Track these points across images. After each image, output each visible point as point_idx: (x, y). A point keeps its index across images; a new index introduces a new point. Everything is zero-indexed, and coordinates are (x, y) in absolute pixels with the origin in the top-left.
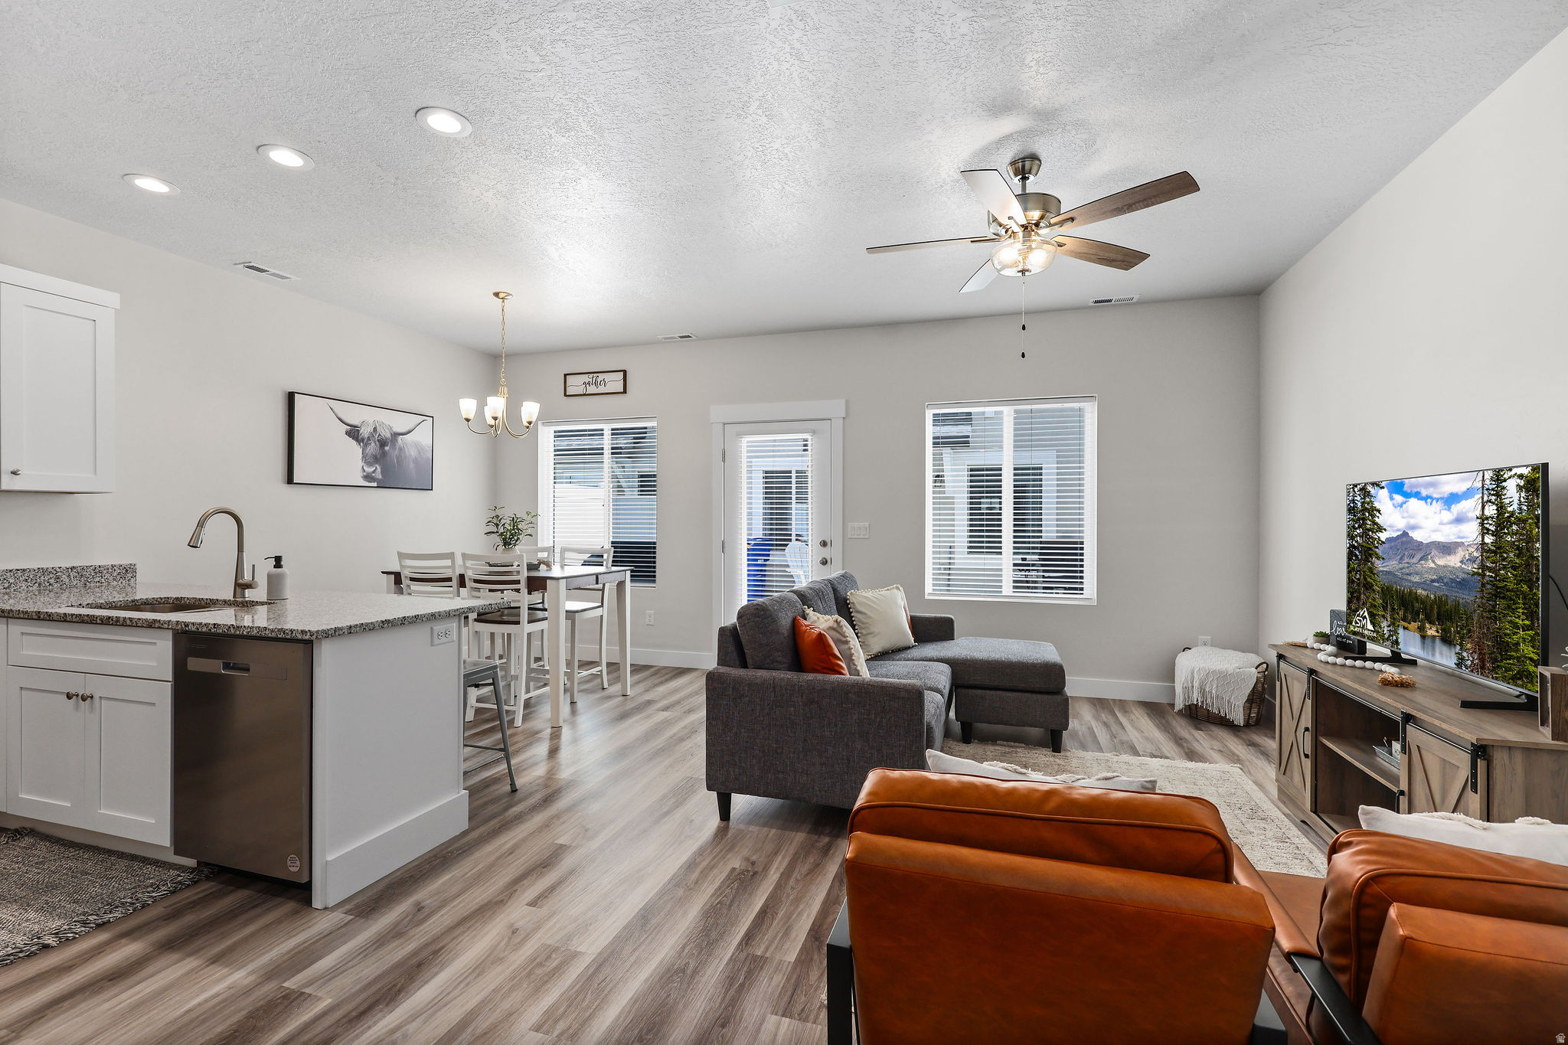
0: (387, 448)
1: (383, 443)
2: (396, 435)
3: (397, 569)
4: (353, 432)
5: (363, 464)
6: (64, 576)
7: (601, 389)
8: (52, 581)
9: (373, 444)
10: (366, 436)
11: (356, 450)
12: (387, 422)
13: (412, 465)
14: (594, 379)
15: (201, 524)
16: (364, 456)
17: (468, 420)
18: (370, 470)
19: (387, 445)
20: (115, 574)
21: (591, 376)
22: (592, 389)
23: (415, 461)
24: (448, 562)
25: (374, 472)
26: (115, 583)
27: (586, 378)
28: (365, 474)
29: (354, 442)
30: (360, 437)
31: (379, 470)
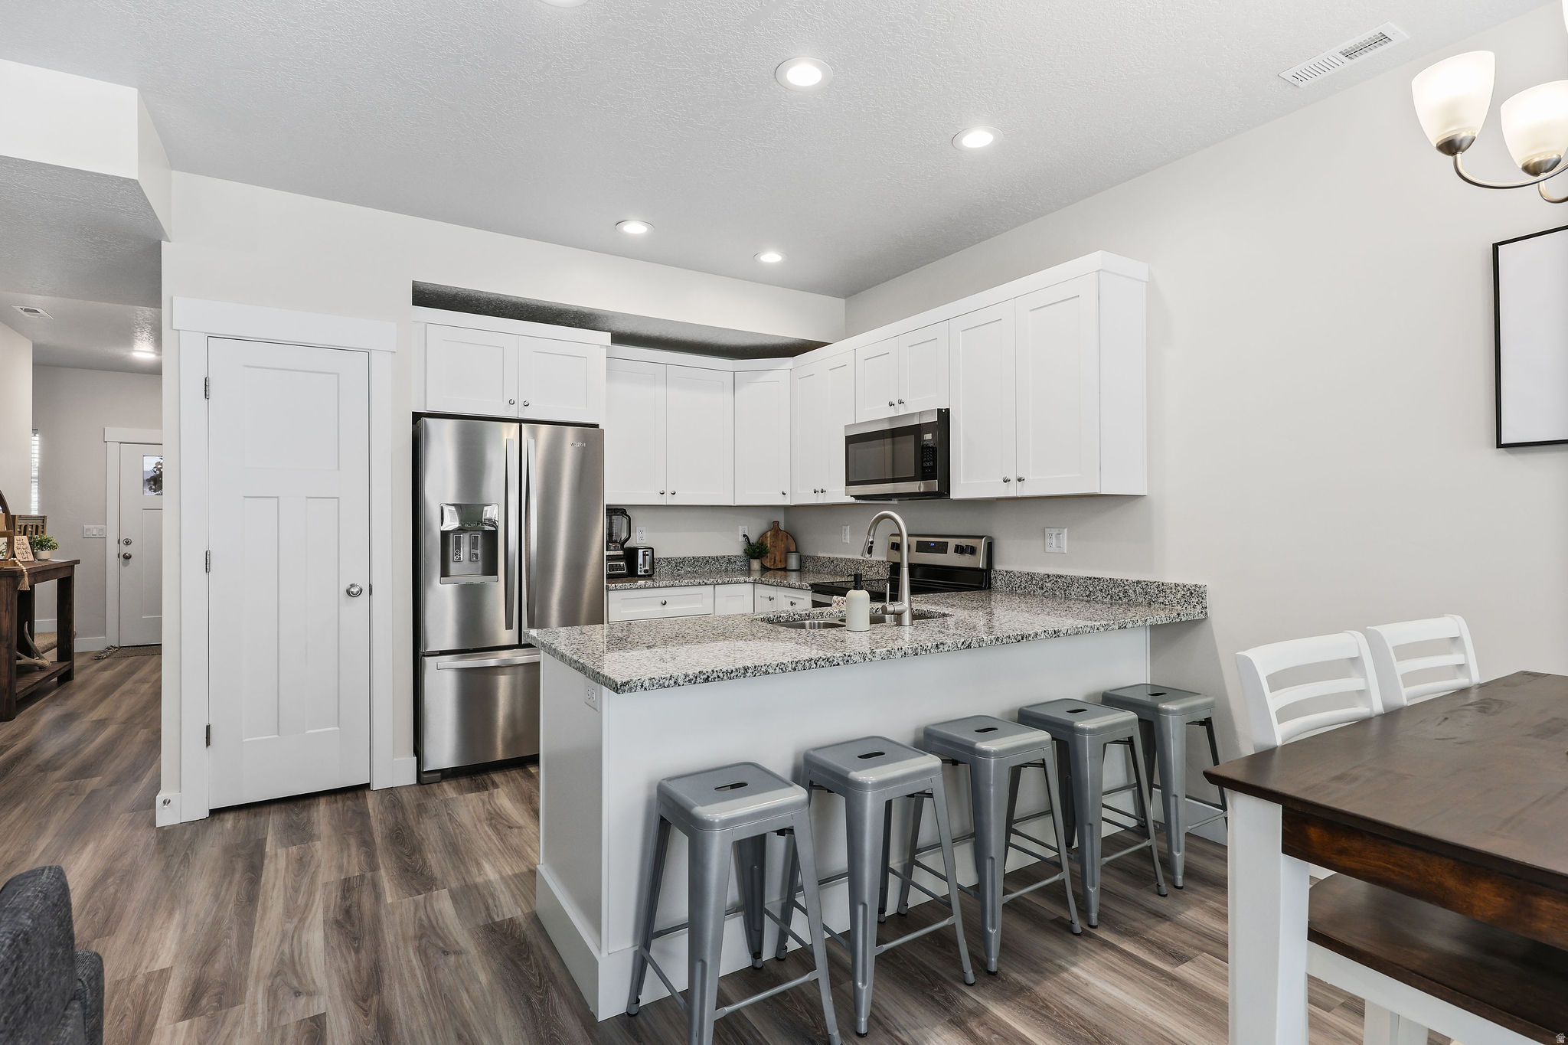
6: (1131, 591)
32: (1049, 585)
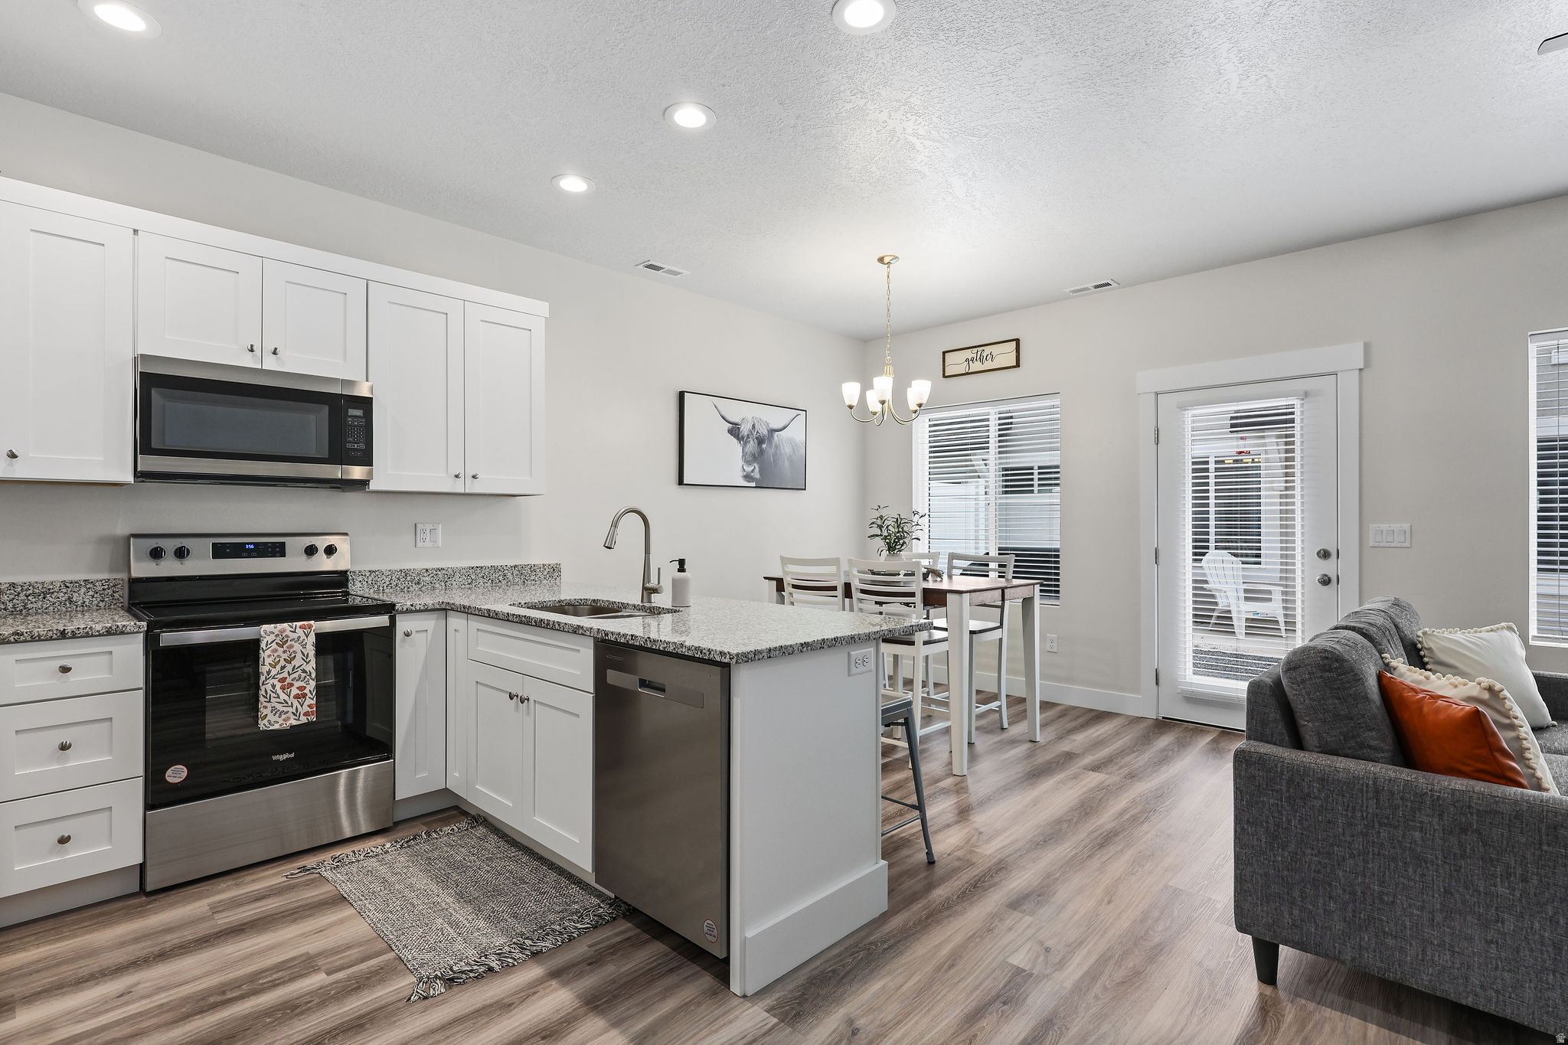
0: (764, 446)
1: (760, 441)
2: (772, 431)
3: (778, 574)
4: (735, 431)
5: (743, 463)
6: (509, 574)
7: (988, 365)
8: (501, 578)
9: (752, 442)
10: (746, 434)
11: (736, 447)
12: (764, 419)
13: (787, 463)
14: (979, 353)
15: (615, 524)
16: (744, 455)
17: (851, 407)
18: (749, 469)
19: (764, 443)
20: (545, 573)
21: (975, 350)
22: (976, 366)
23: (790, 458)
24: (832, 569)
25: (753, 471)
26: (545, 581)
27: (968, 354)
28: (745, 473)
29: (735, 440)
30: (741, 435)
31: (757, 469)
32: (427, 578)
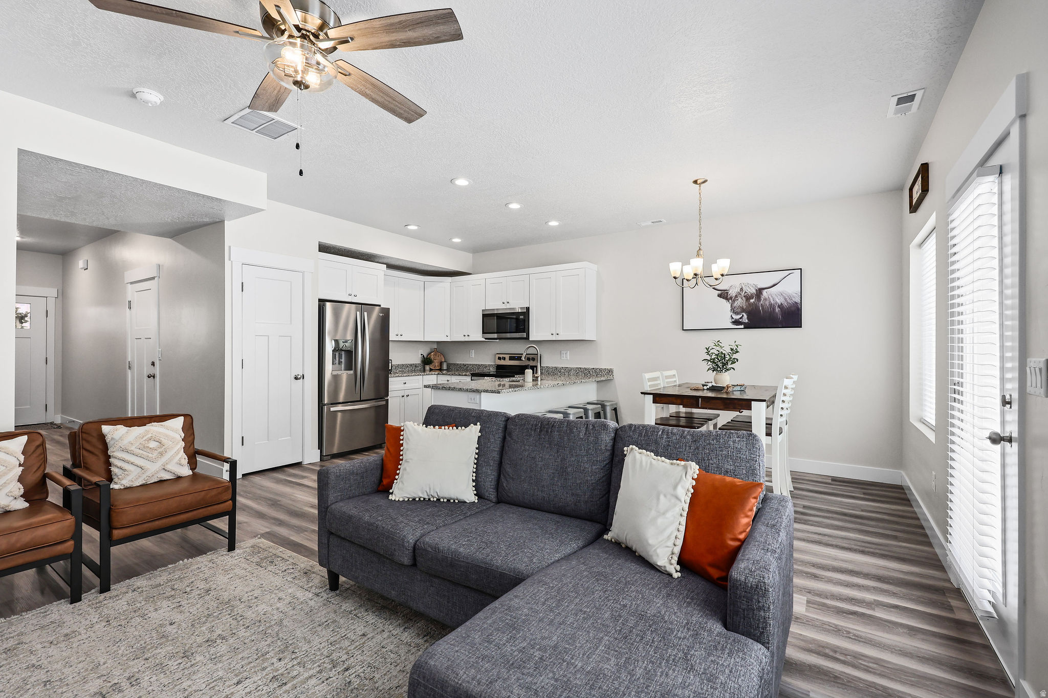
0: (752, 301)
1: (749, 298)
2: (760, 291)
4: (724, 295)
5: (732, 314)
8: (588, 373)
10: (734, 295)
12: (751, 282)
13: (778, 310)
16: (733, 310)
18: (738, 317)
19: (753, 298)
20: (606, 372)
23: (781, 306)
25: (741, 318)
26: (606, 376)
28: (733, 320)
29: (724, 300)
30: (729, 297)
31: (745, 316)
32: (563, 371)
